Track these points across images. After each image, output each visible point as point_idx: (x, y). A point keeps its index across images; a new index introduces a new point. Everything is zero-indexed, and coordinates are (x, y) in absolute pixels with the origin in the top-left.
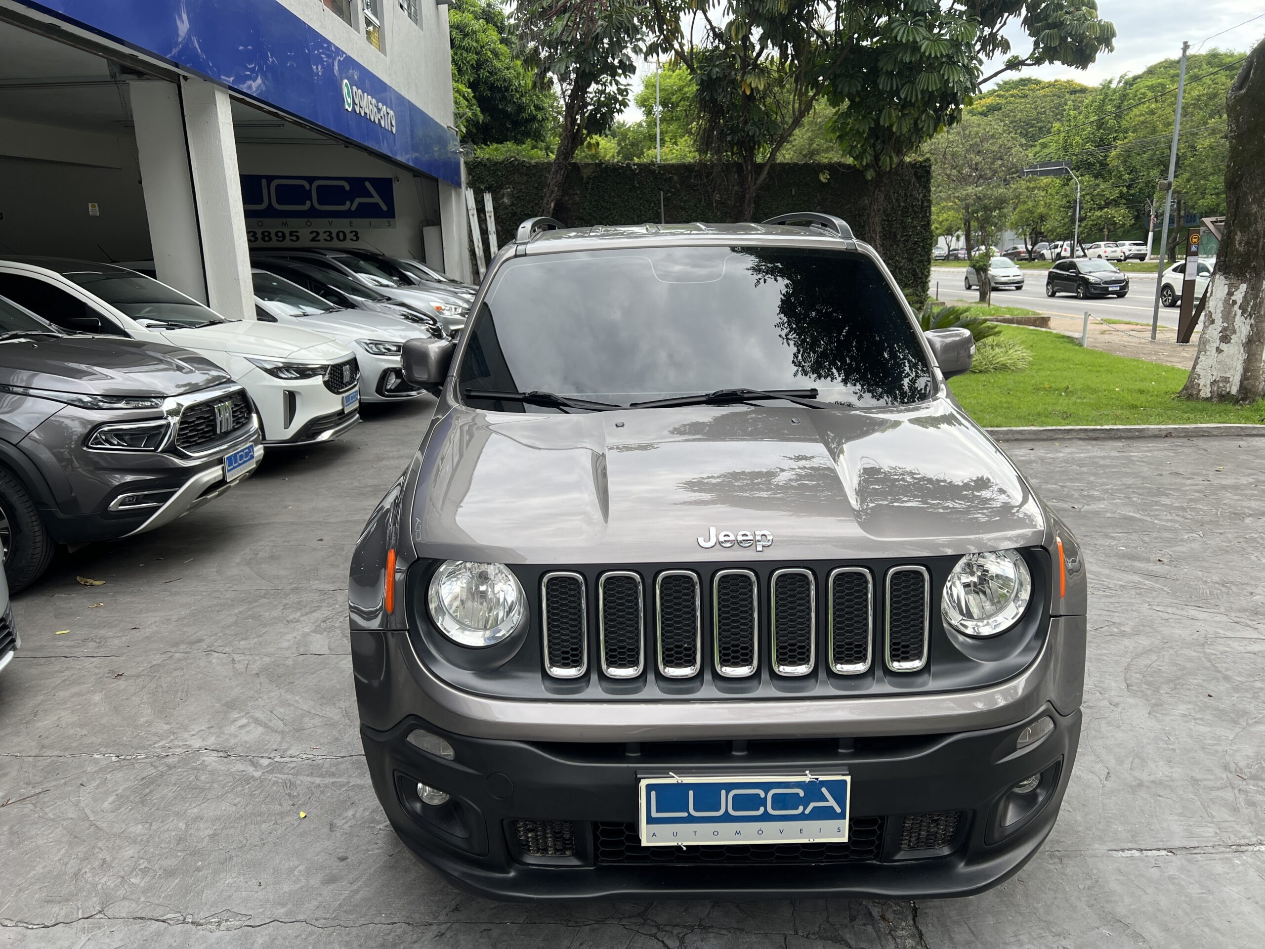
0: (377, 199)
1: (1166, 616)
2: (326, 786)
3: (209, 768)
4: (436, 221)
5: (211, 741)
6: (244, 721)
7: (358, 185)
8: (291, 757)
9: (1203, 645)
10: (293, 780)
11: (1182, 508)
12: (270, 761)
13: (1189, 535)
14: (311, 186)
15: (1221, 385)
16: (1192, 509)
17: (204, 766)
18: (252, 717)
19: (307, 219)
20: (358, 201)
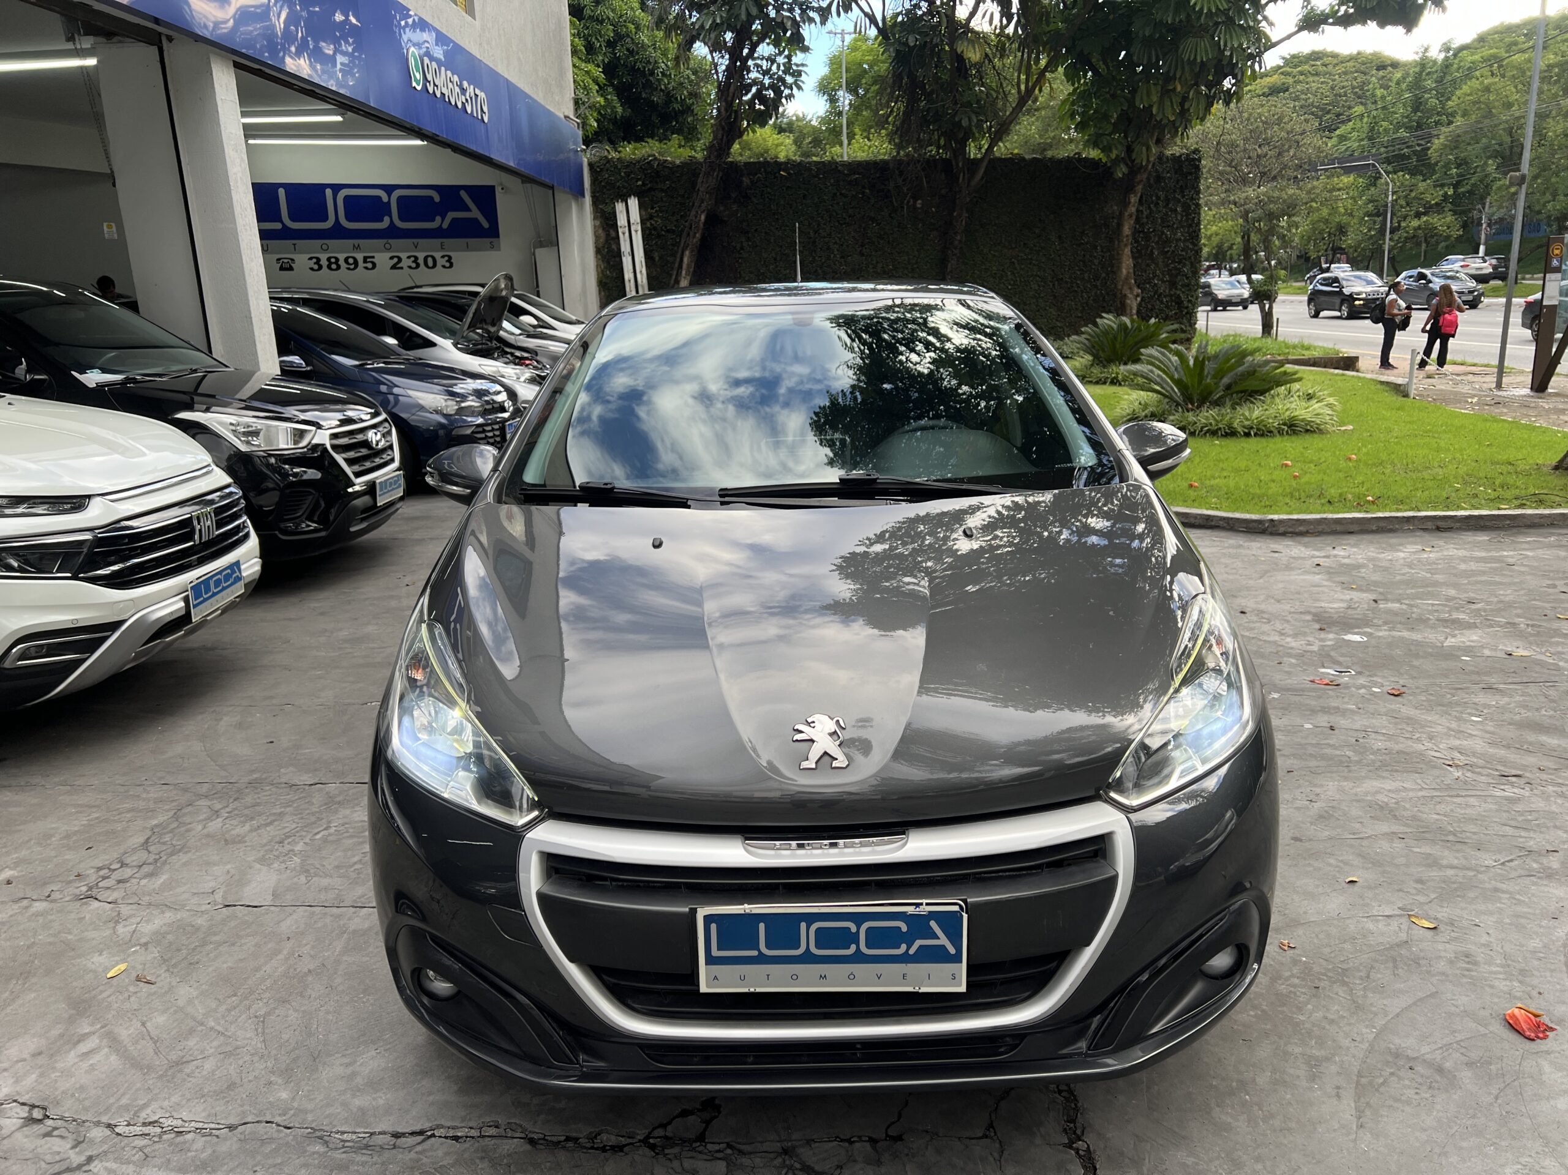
0: (475, 213)
4: (553, 242)
7: (450, 195)
14: (389, 196)
19: (385, 241)
20: (451, 215)
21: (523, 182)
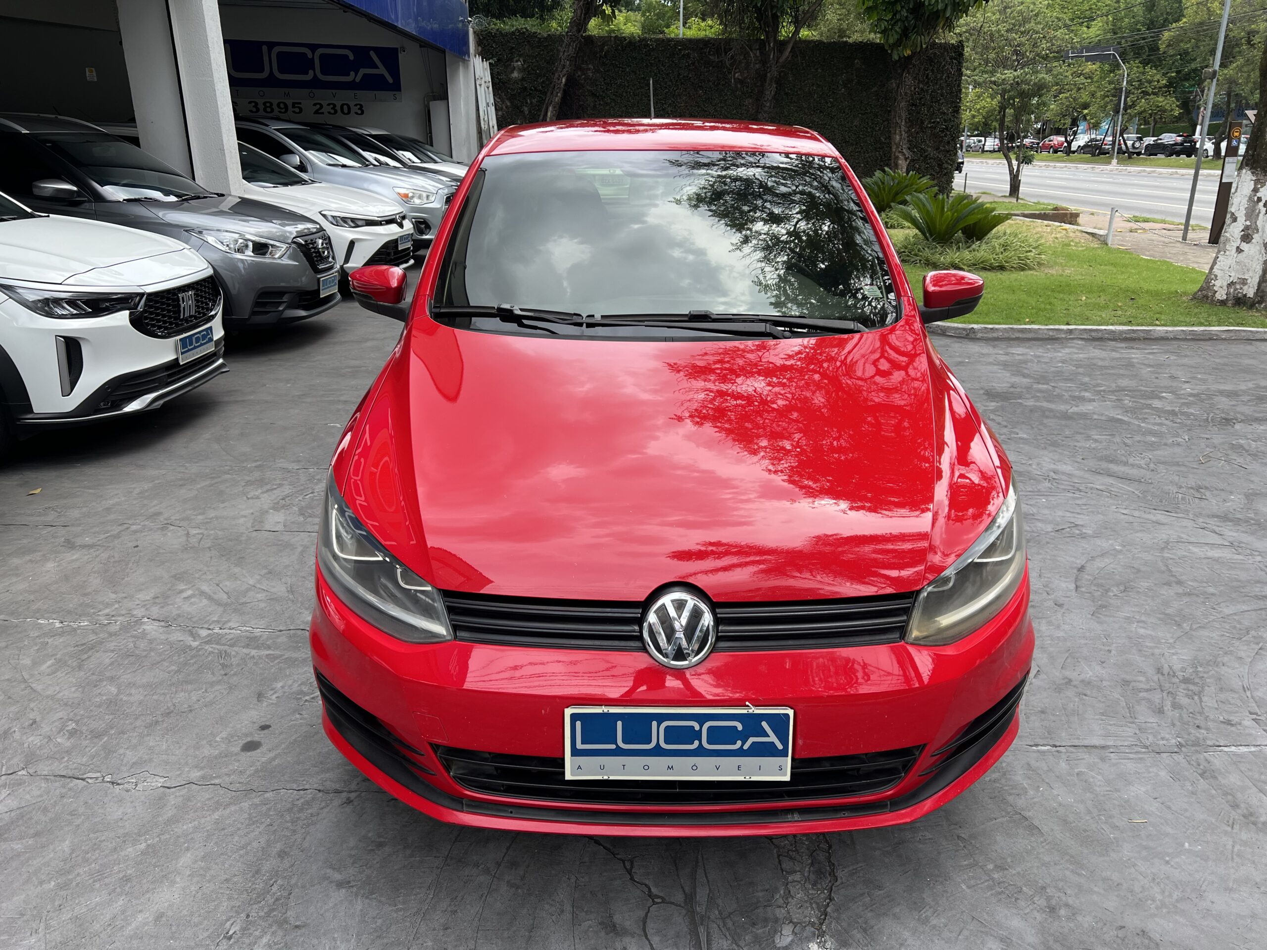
0: (382, 70)
1: (1131, 519)
2: (260, 657)
3: (149, 637)
4: (443, 96)
5: (155, 611)
6: (190, 592)
7: (362, 54)
8: (230, 629)
9: (1163, 549)
10: (228, 651)
11: (1173, 413)
12: (210, 632)
13: (1174, 439)
14: (313, 52)
15: (1238, 287)
16: (1183, 414)
17: (144, 634)
18: (198, 589)
19: (310, 90)
20: (363, 71)
21: (421, 46)
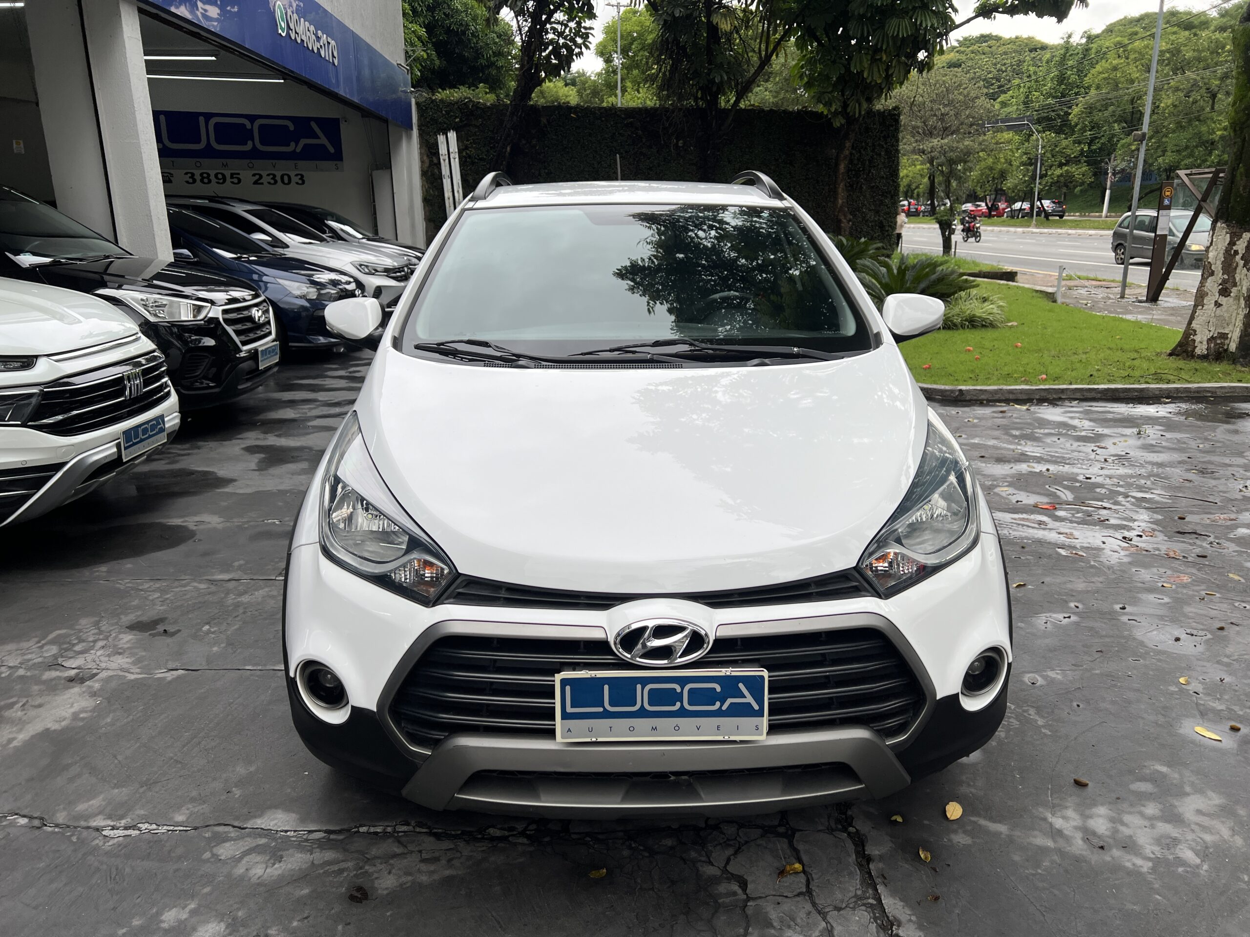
0: (323, 140)
4: (387, 166)
7: (303, 125)
14: (252, 123)
15: (1219, 342)
19: (248, 161)
20: (303, 142)
21: (362, 116)
